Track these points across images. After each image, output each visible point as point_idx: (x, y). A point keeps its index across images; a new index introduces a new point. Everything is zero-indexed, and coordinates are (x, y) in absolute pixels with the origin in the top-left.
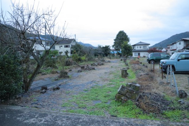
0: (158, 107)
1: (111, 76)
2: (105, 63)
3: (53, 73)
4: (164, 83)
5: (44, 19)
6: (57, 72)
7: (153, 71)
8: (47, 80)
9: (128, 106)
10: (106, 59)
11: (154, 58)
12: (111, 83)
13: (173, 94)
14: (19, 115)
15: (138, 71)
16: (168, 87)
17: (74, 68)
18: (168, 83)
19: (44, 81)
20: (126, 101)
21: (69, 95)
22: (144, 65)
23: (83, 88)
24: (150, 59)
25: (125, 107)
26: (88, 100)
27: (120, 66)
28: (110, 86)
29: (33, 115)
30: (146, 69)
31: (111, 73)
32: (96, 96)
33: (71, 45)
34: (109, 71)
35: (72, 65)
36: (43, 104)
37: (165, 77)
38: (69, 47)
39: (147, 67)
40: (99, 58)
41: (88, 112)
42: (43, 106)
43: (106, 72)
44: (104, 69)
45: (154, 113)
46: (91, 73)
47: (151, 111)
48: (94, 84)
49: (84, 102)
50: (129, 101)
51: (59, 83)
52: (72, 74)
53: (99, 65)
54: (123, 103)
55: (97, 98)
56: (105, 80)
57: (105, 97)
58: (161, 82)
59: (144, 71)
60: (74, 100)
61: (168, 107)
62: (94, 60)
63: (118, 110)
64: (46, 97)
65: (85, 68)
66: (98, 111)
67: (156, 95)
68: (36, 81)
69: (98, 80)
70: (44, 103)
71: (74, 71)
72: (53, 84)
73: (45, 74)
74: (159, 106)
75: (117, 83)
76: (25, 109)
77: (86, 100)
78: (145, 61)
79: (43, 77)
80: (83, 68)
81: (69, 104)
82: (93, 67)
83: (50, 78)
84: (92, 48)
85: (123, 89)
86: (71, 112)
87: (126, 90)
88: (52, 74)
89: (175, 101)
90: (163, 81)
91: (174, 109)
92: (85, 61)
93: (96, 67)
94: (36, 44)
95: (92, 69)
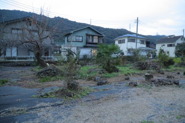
6: (94, 79)
38: (174, 46)
94: (128, 42)
95: (171, 84)
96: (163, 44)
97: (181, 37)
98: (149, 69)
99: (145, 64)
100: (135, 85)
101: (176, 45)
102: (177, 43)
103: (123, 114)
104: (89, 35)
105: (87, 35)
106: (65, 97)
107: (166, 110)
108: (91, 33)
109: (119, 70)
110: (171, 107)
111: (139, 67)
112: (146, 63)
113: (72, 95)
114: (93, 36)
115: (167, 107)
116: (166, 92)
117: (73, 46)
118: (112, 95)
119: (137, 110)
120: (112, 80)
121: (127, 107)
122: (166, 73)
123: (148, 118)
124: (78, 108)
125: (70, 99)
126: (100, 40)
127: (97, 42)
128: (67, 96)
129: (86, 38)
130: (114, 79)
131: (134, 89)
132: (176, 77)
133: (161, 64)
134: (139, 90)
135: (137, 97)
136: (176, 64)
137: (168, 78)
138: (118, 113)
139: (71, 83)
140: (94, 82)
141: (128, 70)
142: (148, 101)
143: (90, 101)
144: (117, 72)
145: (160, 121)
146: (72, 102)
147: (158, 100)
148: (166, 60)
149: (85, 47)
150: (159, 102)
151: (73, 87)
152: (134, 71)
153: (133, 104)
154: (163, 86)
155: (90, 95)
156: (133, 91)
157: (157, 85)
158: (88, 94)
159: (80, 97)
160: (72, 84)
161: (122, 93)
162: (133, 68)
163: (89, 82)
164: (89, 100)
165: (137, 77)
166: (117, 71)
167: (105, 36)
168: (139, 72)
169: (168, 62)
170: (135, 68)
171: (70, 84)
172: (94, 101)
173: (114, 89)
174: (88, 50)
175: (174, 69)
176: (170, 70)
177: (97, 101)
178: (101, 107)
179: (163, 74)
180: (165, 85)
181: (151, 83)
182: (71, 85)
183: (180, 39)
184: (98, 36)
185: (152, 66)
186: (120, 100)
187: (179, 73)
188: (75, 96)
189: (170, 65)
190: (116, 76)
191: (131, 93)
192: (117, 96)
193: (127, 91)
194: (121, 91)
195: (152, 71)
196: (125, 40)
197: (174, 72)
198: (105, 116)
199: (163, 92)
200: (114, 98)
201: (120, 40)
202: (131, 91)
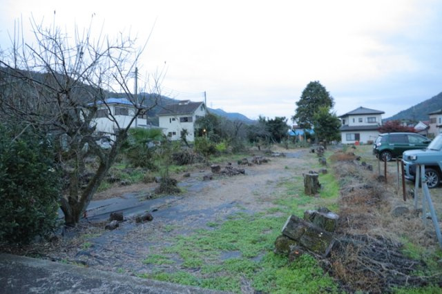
0: (380, 275)
1: (281, 191)
2: (271, 159)
3: (146, 181)
4: (407, 211)
5: (110, 57)
6: (154, 179)
7: (383, 179)
8: (129, 197)
9: (302, 269)
10: (277, 149)
11: (391, 146)
12: (276, 207)
13: (430, 240)
14: (38, 280)
15: (347, 178)
16: (416, 221)
17: (197, 169)
18: (418, 212)
19: (122, 200)
20: (297, 256)
21: (171, 236)
22: (364, 164)
23: (209, 217)
24: (380, 149)
25: (295, 271)
26: (210, 250)
27: (307, 165)
28: (271, 215)
29: (69, 281)
30: (367, 173)
31: (281, 184)
32: (233, 239)
33: (197, 116)
34: (278, 176)
35: (192, 163)
36: (103, 255)
37: (413, 195)
38: (192, 121)
39: (370, 168)
40: (259, 147)
41: (200, 281)
42: (101, 261)
43: (270, 179)
44: (266, 172)
45: (367, 290)
46: (235, 182)
47: (359, 284)
48: (236, 209)
49: (198, 254)
50: (306, 255)
51: (153, 207)
52: (188, 184)
53: (256, 163)
54: (292, 260)
55: (235, 244)
56: (263, 200)
57: (254, 242)
58: (399, 208)
59: (361, 179)
60: (176, 249)
61: (408, 277)
62: (247, 152)
63: (276, 278)
64: (115, 237)
65: (222, 170)
66: (227, 277)
67: (379, 242)
68: (106, 199)
69: (247, 200)
70: (104, 253)
71: (194, 178)
72: (141, 206)
73: (127, 184)
74: (382, 273)
75: (291, 207)
76: (56, 267)
77: (207, 250)
78: (367, 154)
79: (122, 190)
80: (216, 169)
81: (163, 258)
82: (241, 167)
83: (136, 193)
84: (241, 124)
85: (295, 225)
86: (159, 278)
87: (300, 227)
88: (144, 185)
89: (431, 261)
90: (407, 206)
91: (424, 284)
92: (225, 153)
93: (249, 167)
94: (116, 115)
95: (239, 174)
96: (172, 117)
97: (201, 105)
98: (194, 163)
99: (185, 156)
100: (211, 179)
101: (194, 119)
111: (177, 162)
112: (187, 154)
131: (214, 181)
134: (219, 181)
135: (225, 186)
148: (205, 148)
154: (234, 175)
156: (216, 183)
157: (229, 175)
169: (208, 149)
181: (224, 175)
183: (199, 108)
185: (197, 158)
189: (210, 155)
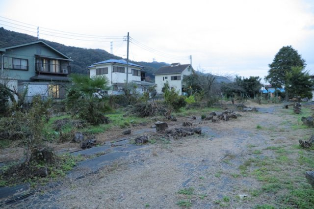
6: (73, 138)
10: (250, 104)
53: (222, 118)
62: (220, 106)
65: (170, 128)
71: (131, 137)
82: (201, 125)
94: (113, 72)
95: (192, 134)
96: (165, 76)
97: (188, 67)
98: (154, 115)
99: (147, 107)
100: (146, 142)
101: (182, 78)
102: (184, 75)
103: (148, 188)
104: (42, 59)
105: (37, 57)
106: (32, 179)
107: (200, 170)
108: (44, 53)
109: (109, 119)
110: (204, 164)
111: (139, 113)
112: (150, 106)
113: (47, 172)
114: (49, 60)
115: (199, 166)
116: (190, 146)
117: (11, 78)
118: (117, 162)
119: (164, 177)
120: (103, 137)
121: (149, 176)
122: (178, 119)
123: (184, 184)
124: (67, 194)
125: (44, 181)
126: (62, 67)
127: (58, 71)
128: (36, 177)
129: (36, 63)
130: (105, 135)
131: (145, 147)
132: (194, 123)
133: (169, 106)
134: (153, 148)
135: (154, 159)
136: (187, 106)
137: (185, 126)
138: (139, 187)
139: (41, 150)
140: (73, 144)
141: (122, 119)
142: (172, 162)
143: (83, 177)
144: (107, 123)
145: (199, 185)
146: (50, 185)
147: (185, 158)
148: (175, 100)
149: (34, 80)
150: (187, 161)
151: (45, 157)
152: (133, 120)
153: (154, 170)
154: (183, 137)
155: (79, 167)
156: (146, 151)
157: (175, 137)
158: (74, 166)
159: (63, 173)
160: (42, 152)
161: (130, 156)
162: (128, 115)
163: (64, 144)
164: (81, 176)
165: (141, 129)
166: (106, 121)
167: (73, 61)
168: (140, 120)
169: (178, 102)
170: (132, 115)
171: (39, 152)
172: (91, 177)
173: (114, 151)
174: (43, 86)
175: (187, 112)
176: (182, 114)
177: (95, 176)
178: (107, 184)
179: (175, 120)
180: (185, 136)
181: (168, 136)
182: (41, 154)
183: (186, 69)
184: (60, 61)
185: (159, 111)
186: (133, 168)
187: (195, 118)
188: (52, 173)
189: (181, 107)
190: (107, 131)
191: (143, 154)
192: (124, 162)
193: (136, 151)
194: (128, 153)
195: (159, 117)
196: (107, 68)
197: (187, 116)
198: (122, 197)
199: (187, 146)
200: (123, 166)
201: (100, 69)
202: (143, 150)
